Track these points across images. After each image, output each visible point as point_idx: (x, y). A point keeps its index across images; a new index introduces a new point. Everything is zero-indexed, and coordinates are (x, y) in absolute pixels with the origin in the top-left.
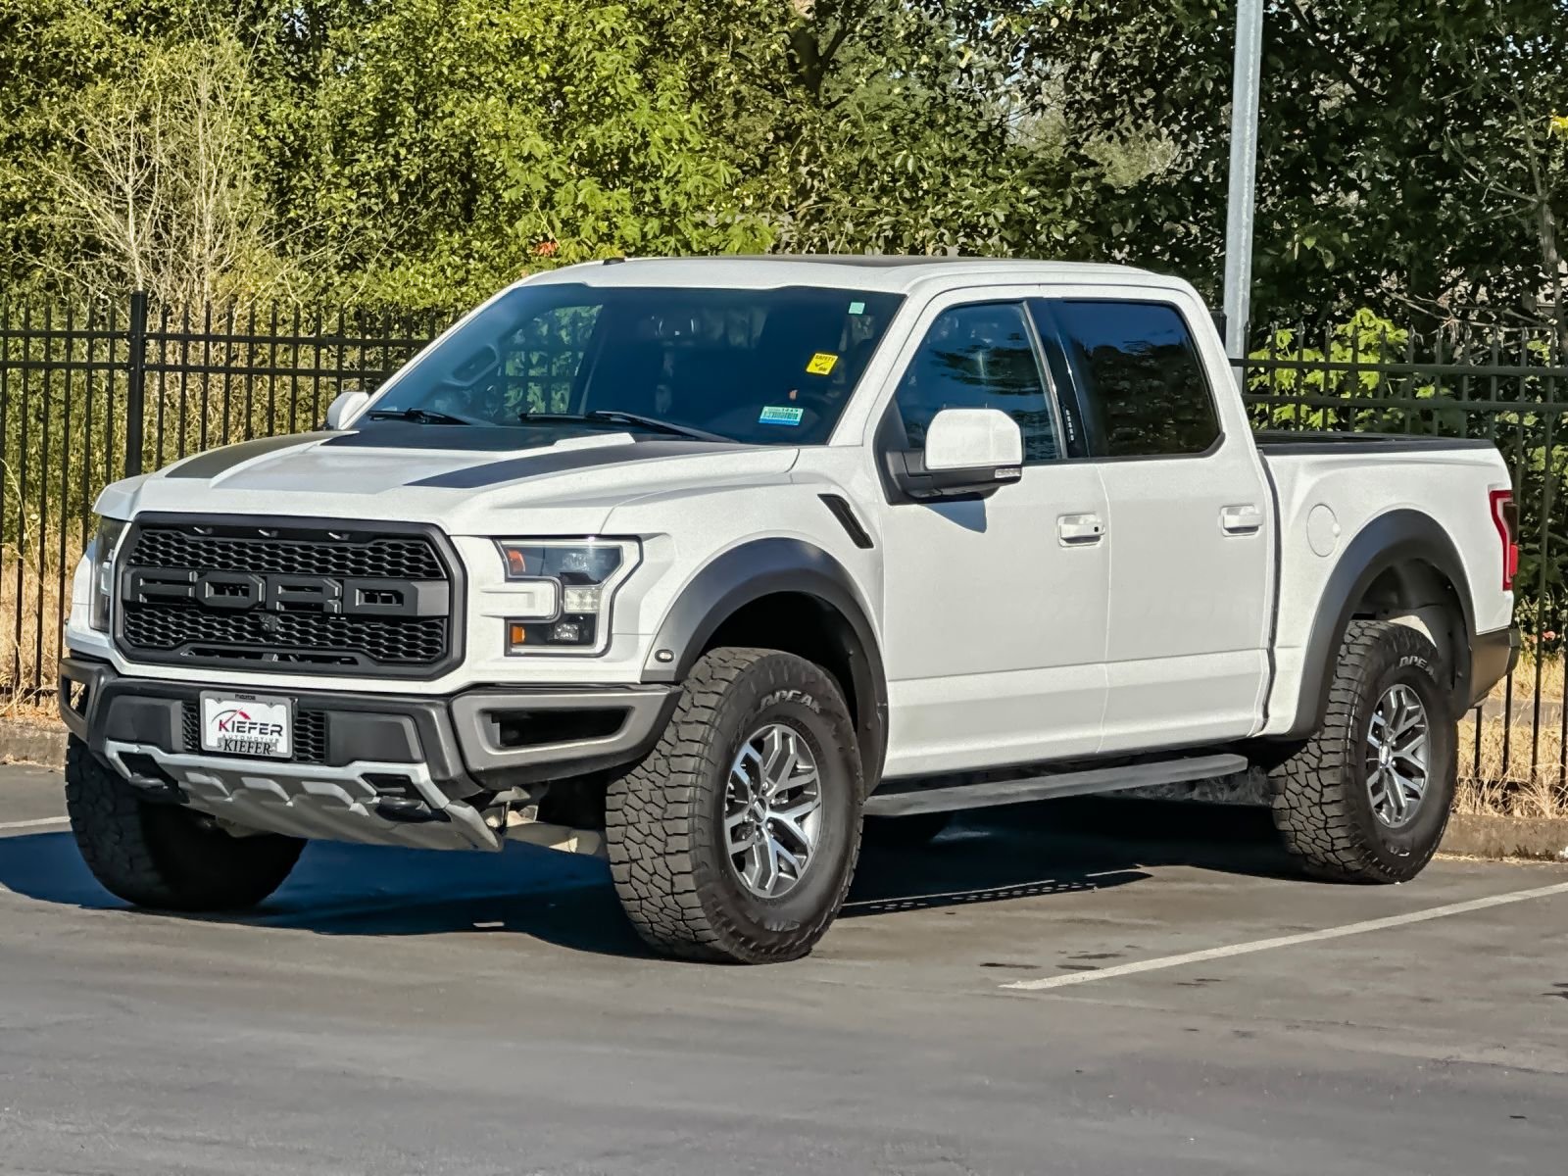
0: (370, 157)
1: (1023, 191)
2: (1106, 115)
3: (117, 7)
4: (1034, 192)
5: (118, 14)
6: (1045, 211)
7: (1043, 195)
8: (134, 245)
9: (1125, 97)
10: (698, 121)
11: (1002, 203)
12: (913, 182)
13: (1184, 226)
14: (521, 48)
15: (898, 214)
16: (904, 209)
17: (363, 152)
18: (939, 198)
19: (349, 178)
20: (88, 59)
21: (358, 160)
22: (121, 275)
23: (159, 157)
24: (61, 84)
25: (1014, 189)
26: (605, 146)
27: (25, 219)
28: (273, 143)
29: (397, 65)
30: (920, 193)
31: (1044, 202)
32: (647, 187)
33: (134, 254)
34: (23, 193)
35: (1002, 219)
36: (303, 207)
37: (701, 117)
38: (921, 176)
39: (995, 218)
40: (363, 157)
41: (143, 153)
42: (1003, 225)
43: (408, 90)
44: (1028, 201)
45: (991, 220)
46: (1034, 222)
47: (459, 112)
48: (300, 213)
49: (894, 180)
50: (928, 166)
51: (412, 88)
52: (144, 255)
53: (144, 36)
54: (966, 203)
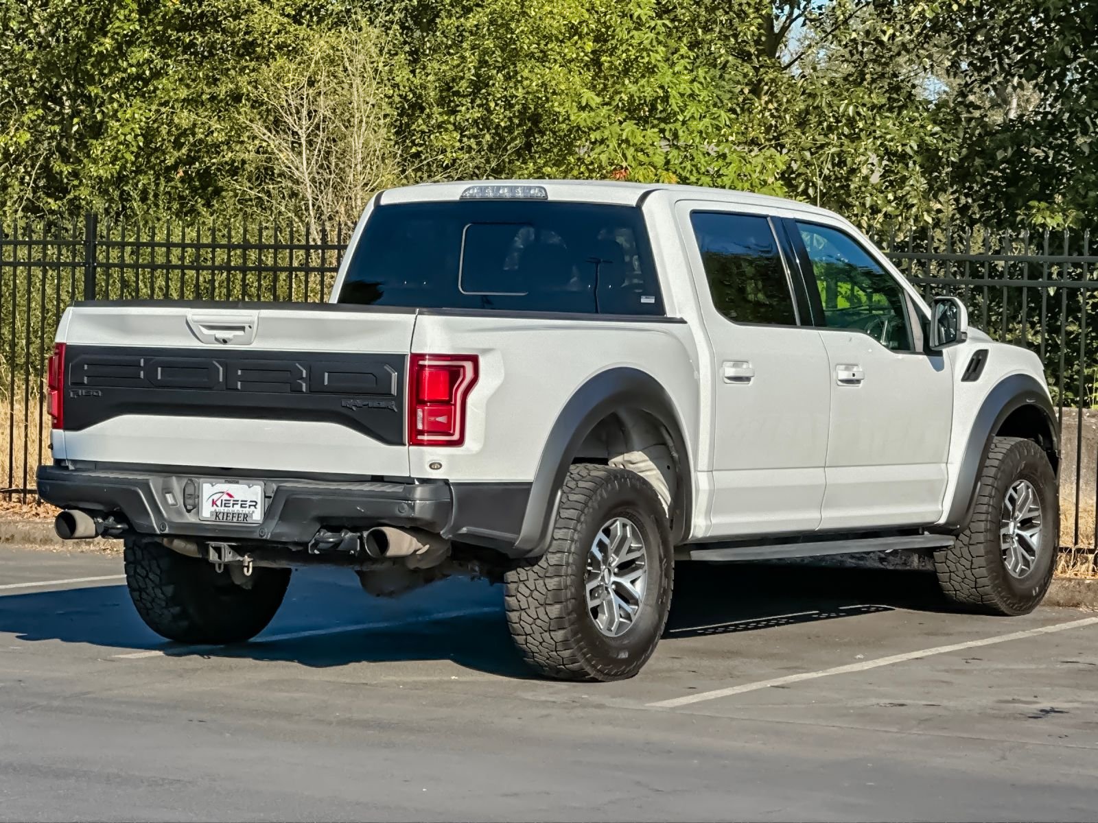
0: (468, 109)
1: (929, 128)
2: (984, 74)
3: (287, 5)
4: (937, 129)
5: (288, 10)
6: (945, 141)
7: (944, 131)
8: (306, 175)
9: (996, 60)
10: (703, 81)
11: (915, 137)
12: (851, 123)
13: (1043, 151)
14: (574, 30)
15: (842, 145)
16: (846, 142)
17: (463, 105)
18: (870, 134)
19: (454, 124)
20: (270, 42)
21: (460, 111)
22: (294, 195)
23: (323, 111)
24: (251, 60)
25: (922, 126)
26: (639, 98)
27: (224, 157)
28: (397, 99)
29: (489, 43)
30: (857, 130)
31: (944, 135)
32: (667, 127)
33: (307, 179)
34: (221, 137)
35: (916, 148)
36: (421, 145)
37: (705, 78)
38: (858, 118)
39: (911, 147)
40: (463, 109)
41: (312, 108)
42: (916, 152)
43: (497, 61)
44: (932, 135)
45: (908, 150)
46: (937, 150)
47: (532, 76)
48: (420, 149)
49: (838, 121)
50: (863, 111)
51: (500, 60)
52: (313, 180)
53: (308, 26)
54: (888, 137)
